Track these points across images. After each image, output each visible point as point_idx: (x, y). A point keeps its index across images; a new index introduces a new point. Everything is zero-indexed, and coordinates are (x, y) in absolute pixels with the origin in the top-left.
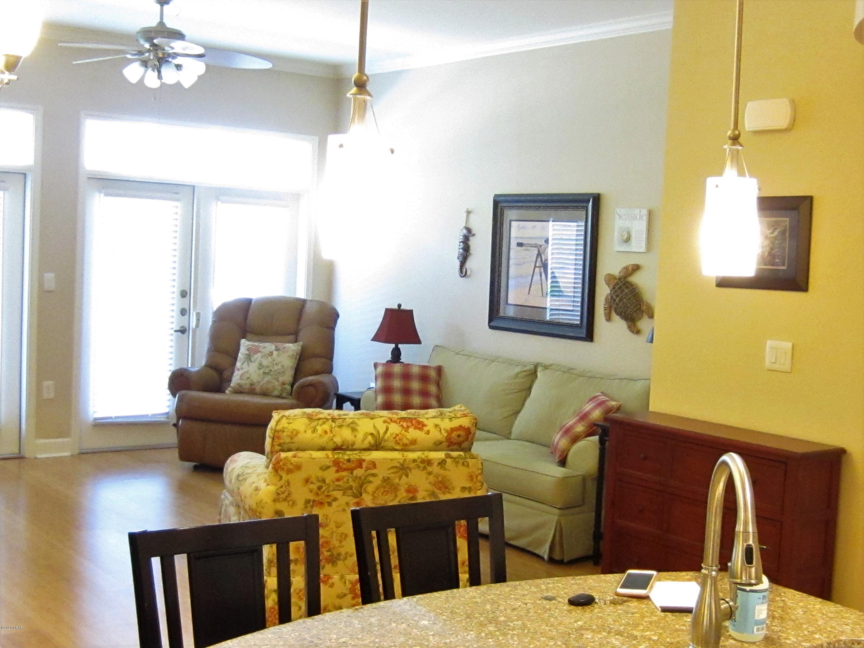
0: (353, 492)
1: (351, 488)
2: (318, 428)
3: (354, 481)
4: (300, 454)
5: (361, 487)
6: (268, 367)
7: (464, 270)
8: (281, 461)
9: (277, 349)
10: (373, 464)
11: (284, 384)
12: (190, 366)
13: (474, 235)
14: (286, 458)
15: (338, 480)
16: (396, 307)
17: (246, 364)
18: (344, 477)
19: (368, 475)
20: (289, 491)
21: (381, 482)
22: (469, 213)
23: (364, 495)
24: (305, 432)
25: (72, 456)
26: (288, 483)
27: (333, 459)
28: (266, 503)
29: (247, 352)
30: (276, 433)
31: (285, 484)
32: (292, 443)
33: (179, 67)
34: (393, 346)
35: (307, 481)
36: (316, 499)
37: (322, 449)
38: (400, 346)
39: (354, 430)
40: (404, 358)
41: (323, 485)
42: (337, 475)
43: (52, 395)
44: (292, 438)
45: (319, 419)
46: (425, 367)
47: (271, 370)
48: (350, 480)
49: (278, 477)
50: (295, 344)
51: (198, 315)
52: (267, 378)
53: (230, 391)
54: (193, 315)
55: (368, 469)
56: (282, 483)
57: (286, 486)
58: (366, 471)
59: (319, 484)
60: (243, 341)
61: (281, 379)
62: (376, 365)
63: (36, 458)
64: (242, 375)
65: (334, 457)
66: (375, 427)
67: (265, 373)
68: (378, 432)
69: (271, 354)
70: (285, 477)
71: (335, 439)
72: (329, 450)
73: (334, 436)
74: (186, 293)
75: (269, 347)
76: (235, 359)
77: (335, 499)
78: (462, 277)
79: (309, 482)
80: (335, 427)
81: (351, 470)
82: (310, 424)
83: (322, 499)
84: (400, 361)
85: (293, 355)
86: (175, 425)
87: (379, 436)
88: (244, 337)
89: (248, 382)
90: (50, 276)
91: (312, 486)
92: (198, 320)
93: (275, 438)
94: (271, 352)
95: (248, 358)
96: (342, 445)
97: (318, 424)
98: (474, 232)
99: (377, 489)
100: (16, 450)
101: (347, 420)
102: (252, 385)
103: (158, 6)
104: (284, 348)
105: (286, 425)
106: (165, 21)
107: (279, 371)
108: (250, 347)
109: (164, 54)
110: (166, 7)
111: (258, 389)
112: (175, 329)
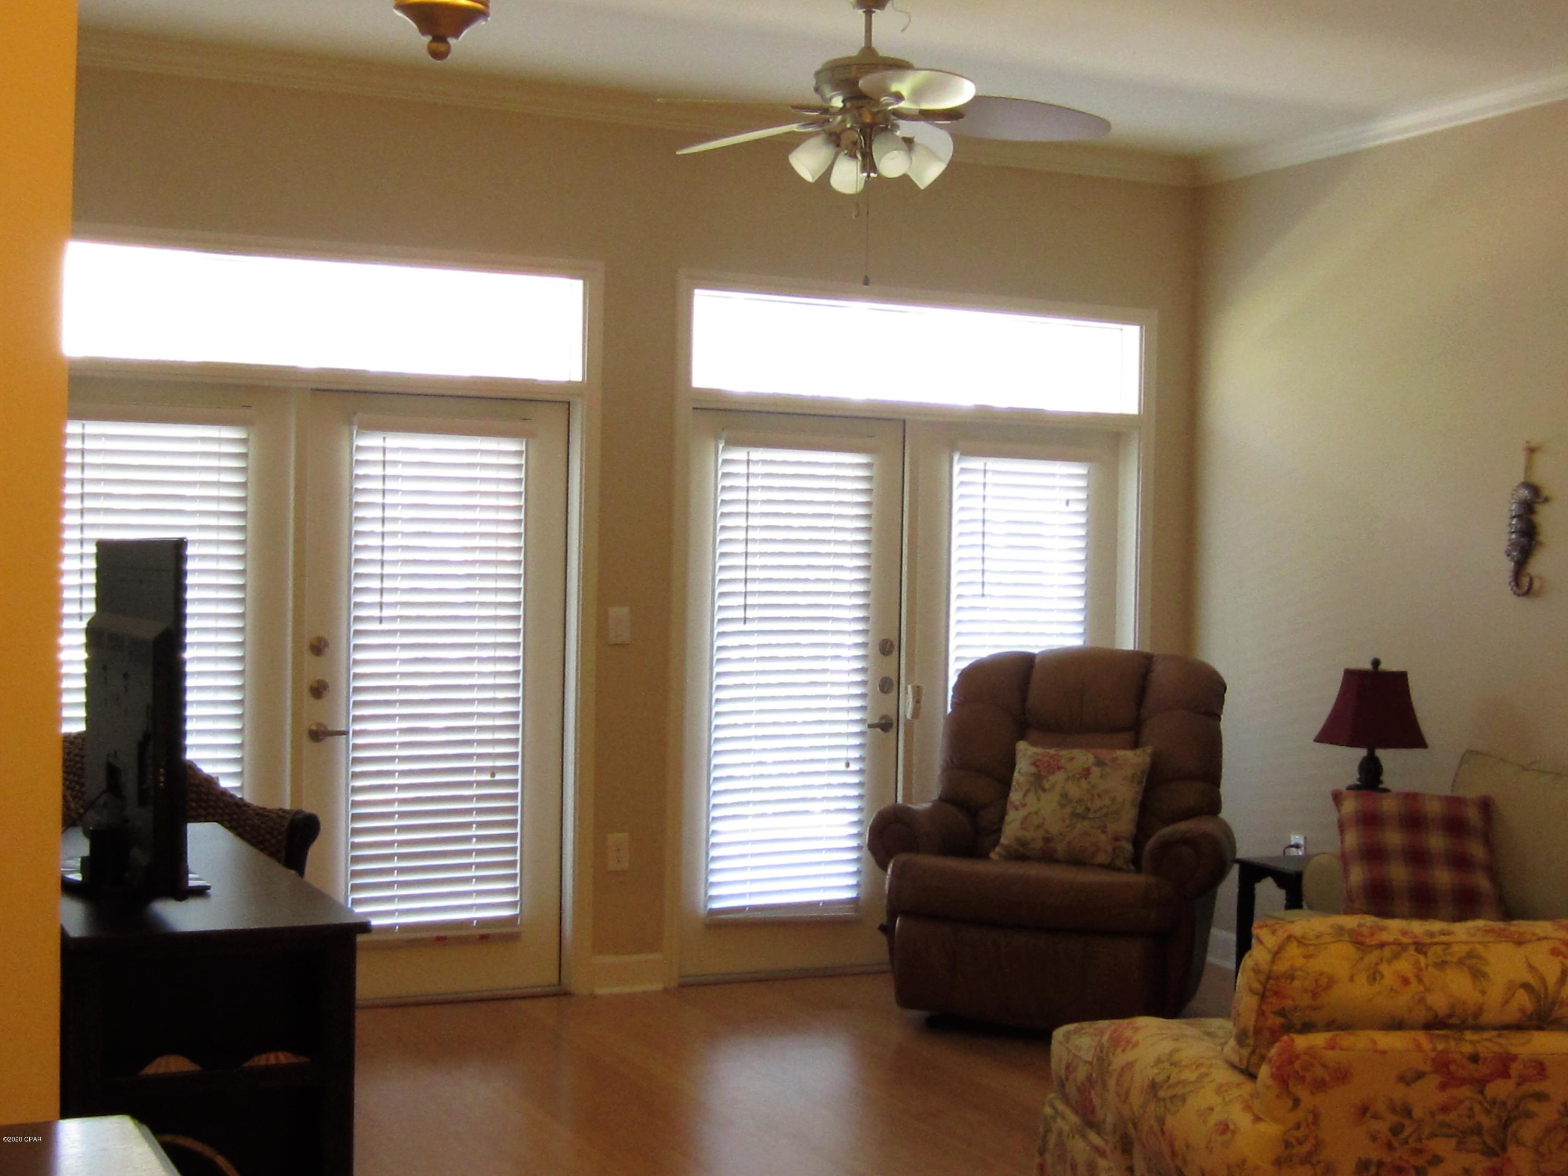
0: (1485, 1143)
1: (1478, 1130)
2: (1384, 968)
3: (1488, 1112)
4: (1347, 1039)
5: (1505, 1125)
6: (1080, 801)
7: (1525, 581)
8: (1298, 1057)
9: (1100, 763)
10: (1540, 1068)
11: (1117, 839)
12: (900, 800)
13: (1547, 500)
14: (1311, 1052)
15: (1445, 1109)
16: (1368, 666)
17: (1031, 795)
18: (1461, 1102)
19: (1523, 1098)
20: (1316, 1137)
21: (1556, 1116)
22: (1532, 451)
23: (1514, 1152)
24: (1351, 979)
25: (666, 991)
26: (1316, 1116)
27: (1433, 1055)
28: (1257, 1168)
29: (1033, 770)
30: (1271, 982)
31: (1306, 1120)
32: (1314, 1009)
33: (909, 142)
34: (1362, 753)
35: (1364, 1111)
36: (1387, 1159)
37: (1396, 1025)
38: (1380, 753)
39: (1478, 975)
40: (1388, 780)
41: (1407, 1122)
42: (1442, 1097)
43: (625, 865)
44: (1315, 995)
45: (1382, 945)
46: (1455, 802)
47: (1088, 809)
48: (1477, 1108)
49: (1290, 1103)
50: (1139, 751)
51: (918, 691)
52: (1082, 826)
53: (1000, 855)
54: (907, 693)
55: (1522, 1080)
56: (1300, 1114)
57: (1308, 1125)
58: (1519, 1084)
59: (1393, 1119)
60: (1022, 746)
61: (1112, 828)
62: (1337, 797)
63: (593, 996)
64: (1025, 820)
65: (1434, 1049)
66: (1531, 968)
67: (1074, 815)
68: (1543, 981)
69: (1086, 772)
70: (1307, 1099)
71: (1431, 999)
72: (1412, 1028)
73: (1427, 990)
74: (892, 645)
75: (1082, 757)
76: (1006, 784)
77: (1437, 1160)
78: (1519, 595)
79: (1368, 1115)
80: (1427, 966)
81: (1481, 1083)
82: (1362, 959)
83: (1401, 1158)
84: (1381, 786)
85: (1133, 776)
86: (883, 928)
87: (1546, 988)
88: (1022, 737)
89: (1040, 833)
90: (620, 612)
91: (1376, 1125)
92: (917, 701)
93: (1267, 994)
94: (1084, 769)
95: (1038, 781)
96: (1450, 1016)
97: (1382, 960)
98: (1546, 493)
99: (1549, 1131)
100: (554, 979)
101: (1455, 948)
102: (1047, 840)
103: (861, 12)
104: (1115, 760)
105: (1300, 962)
106: (874, 44)
107: (1105, 810)
108: (1040, 757)
109: (874, 115)
110: (877, 15)
111: (1060, 848)
112: (869, 722)
